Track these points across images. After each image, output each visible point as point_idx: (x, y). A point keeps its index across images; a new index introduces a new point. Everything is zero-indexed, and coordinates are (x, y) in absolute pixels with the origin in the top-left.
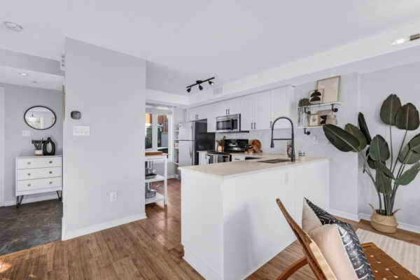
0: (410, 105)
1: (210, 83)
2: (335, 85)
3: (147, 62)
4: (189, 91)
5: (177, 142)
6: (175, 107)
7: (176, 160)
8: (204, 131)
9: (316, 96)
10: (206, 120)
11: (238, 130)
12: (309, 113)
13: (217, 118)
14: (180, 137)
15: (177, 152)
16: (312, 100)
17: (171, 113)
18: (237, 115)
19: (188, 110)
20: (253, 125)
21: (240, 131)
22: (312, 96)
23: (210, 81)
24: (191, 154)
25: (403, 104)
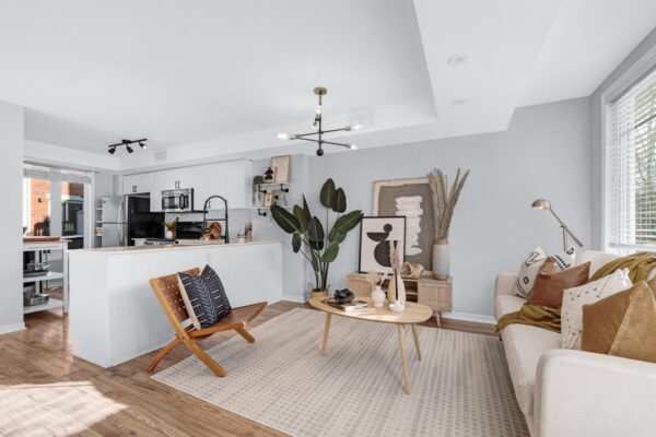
0: (340, 189)
1: (142, 145)
2: (286, 164)
3: (25, 108)
4: (112, 151)
5: (100, 225)
6: (96, 172)
8: (144, 210)
9: (269, 173)
10: (149, 194)
11: (190, 209)
12: (265, 192)
13: (163, 192)
14: (105, 217)
15: (100, 241)
16: (266, 178)
17: (90, 181)
18: (187, 190)
19: (120, 178)
21: (193, 211)
22: (265, 174)
23: (141, 143)
24: (121, 243)
25: (337, 188)
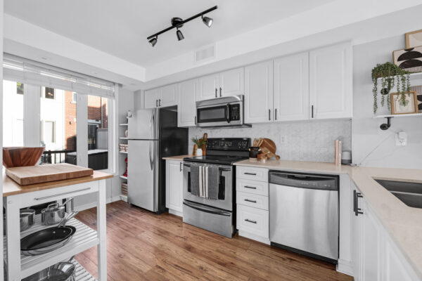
1: (205, 20)
5: (126, 142)
7: (123, 172)
8: (173, 125)
10: (176, 107)
11: (242, 123)
14: (131, 133)
15: (125, 159)
20: (272, 114)
22: (399, 59)
23: (204, 16)
24: (152, 163)
